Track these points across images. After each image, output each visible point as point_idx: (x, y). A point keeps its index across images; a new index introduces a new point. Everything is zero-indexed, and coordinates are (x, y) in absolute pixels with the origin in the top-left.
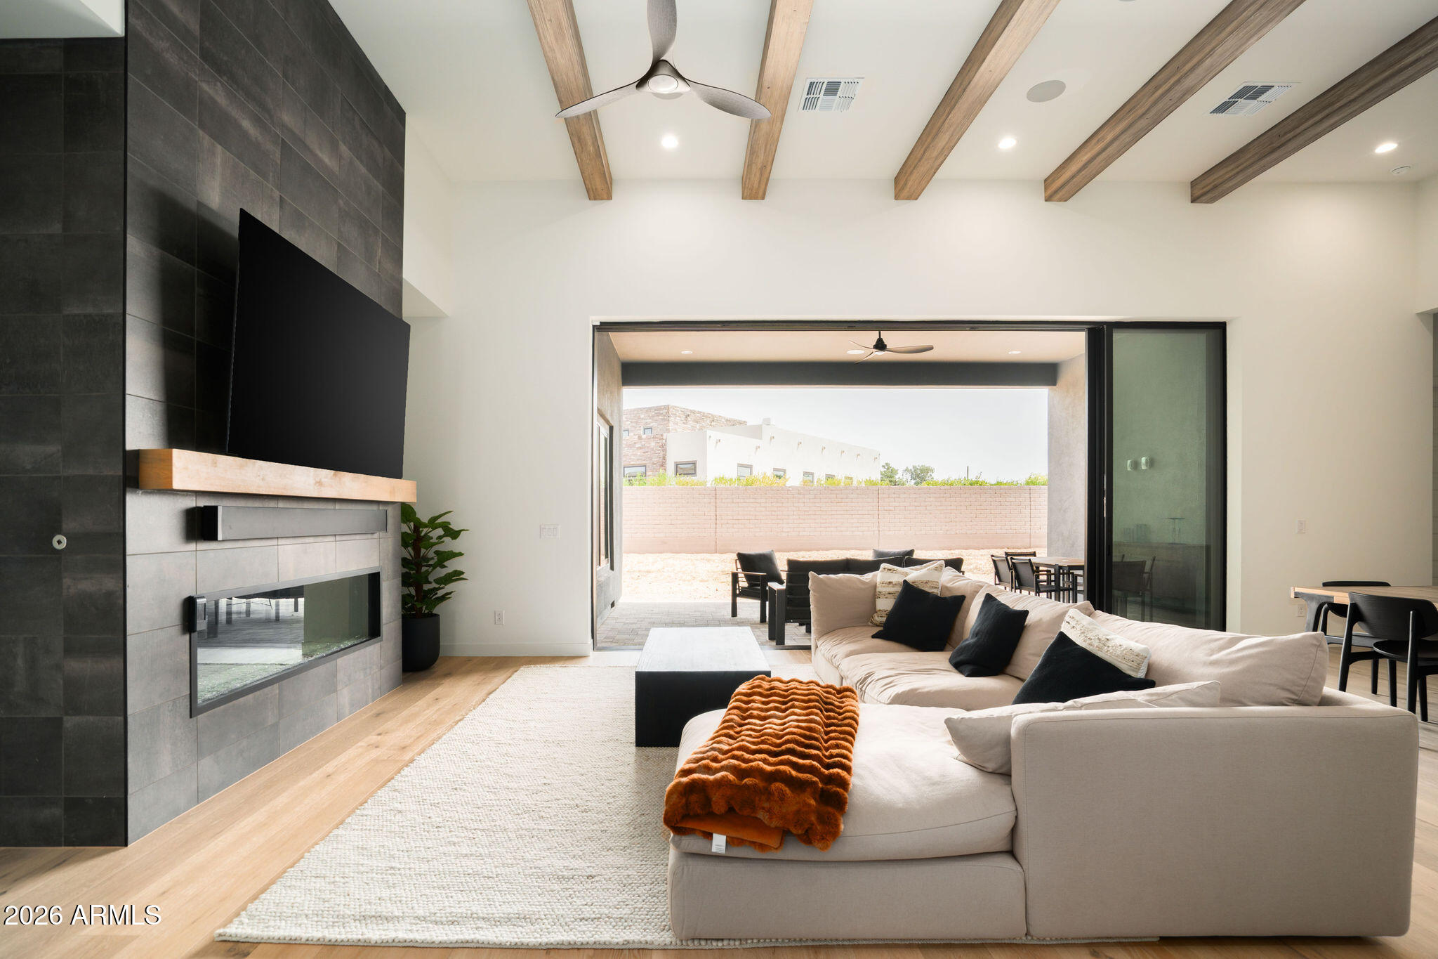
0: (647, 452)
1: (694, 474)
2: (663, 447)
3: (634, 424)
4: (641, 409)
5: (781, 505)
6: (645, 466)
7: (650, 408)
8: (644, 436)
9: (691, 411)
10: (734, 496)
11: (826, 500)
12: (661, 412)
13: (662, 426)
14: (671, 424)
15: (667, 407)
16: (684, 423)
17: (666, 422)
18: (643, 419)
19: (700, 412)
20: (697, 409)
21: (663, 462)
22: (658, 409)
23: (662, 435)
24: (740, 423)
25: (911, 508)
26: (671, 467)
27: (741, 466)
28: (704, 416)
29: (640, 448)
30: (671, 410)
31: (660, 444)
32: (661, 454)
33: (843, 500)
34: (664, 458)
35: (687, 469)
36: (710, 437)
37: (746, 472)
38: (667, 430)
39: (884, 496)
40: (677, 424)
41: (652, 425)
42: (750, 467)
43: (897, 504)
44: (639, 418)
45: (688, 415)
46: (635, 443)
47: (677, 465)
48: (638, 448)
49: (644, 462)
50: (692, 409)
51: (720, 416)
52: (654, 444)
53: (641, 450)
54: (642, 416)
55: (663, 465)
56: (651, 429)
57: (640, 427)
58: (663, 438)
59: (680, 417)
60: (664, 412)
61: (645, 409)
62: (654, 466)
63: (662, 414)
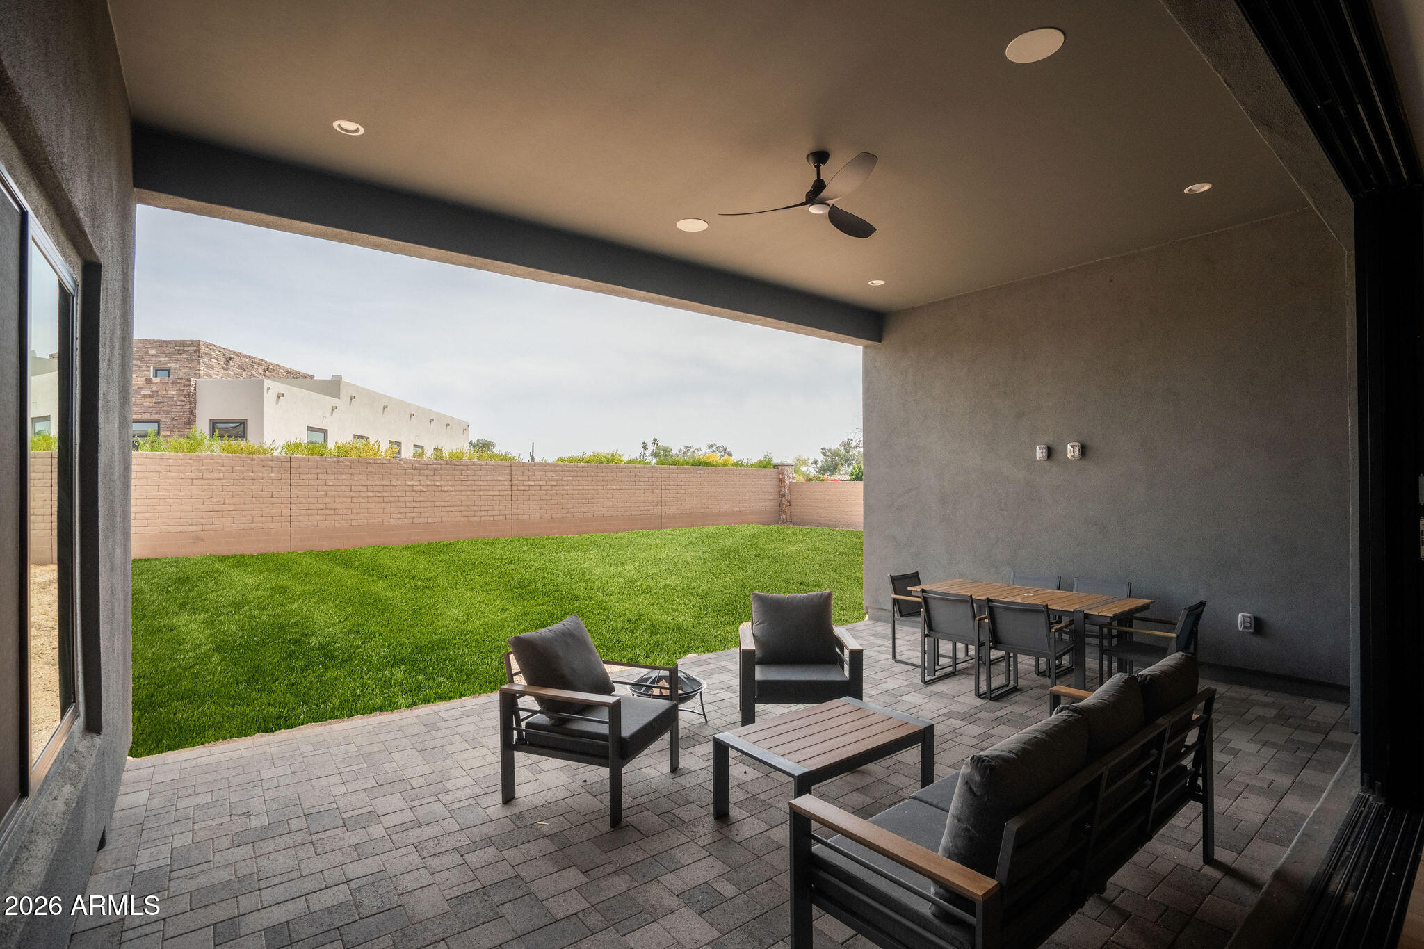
0: (162, 403)
1: (243, 436)
2: (191, 398)
3: (138, 362)
4: (150, 342)
5: (388, 483)
6: (160, 422)
7: (167, 342)
8: (156, 380)
9: (235, 353)
10: (319, 470)
11: (449, 477)
12: (186, 349)
13: (187, 369)
14: (202, 367)
15: (197, 344)
16: (223, 368)
17: (194, 364)
18: (153, 355)
19: (247, 356)
20: (244, 352)
21: (190, 418)
22: (182, 344)
23: (189, 380)
24: (305, 376)
25: (546, 488)
26: (203, 427)
27: (310, 429)
28: (255, 362)
29: (149, 396)
30: (203, 348)
31: (185, 392)
32: (187, 407)
33: (470, 478)
34: (192, 412)
35: (232, 429)
36: (268, 389)
37: (318, 438)
38: (195, 374)
39: (518, 473)
40: (212, 368)
41: (169, 365)
42: (325, 432)
43: (532, 483)
44: (147, 353)
45: (231, 359)
46: (139, 388)
47: (214, 424)
48: (144, 396)
49: (156, 417)
50: (236, 350)
51: (277, 365)
52: (174, 392)
53: (149, 400)
54: (153, 352)
55: (190, 421)
56: (169, 371)
57: (149, 367)
58: (189, 386)
59: (217, 360)
60: (191, 349)
61: (157, 341)
62: (174, 423)
63: (188, 351)
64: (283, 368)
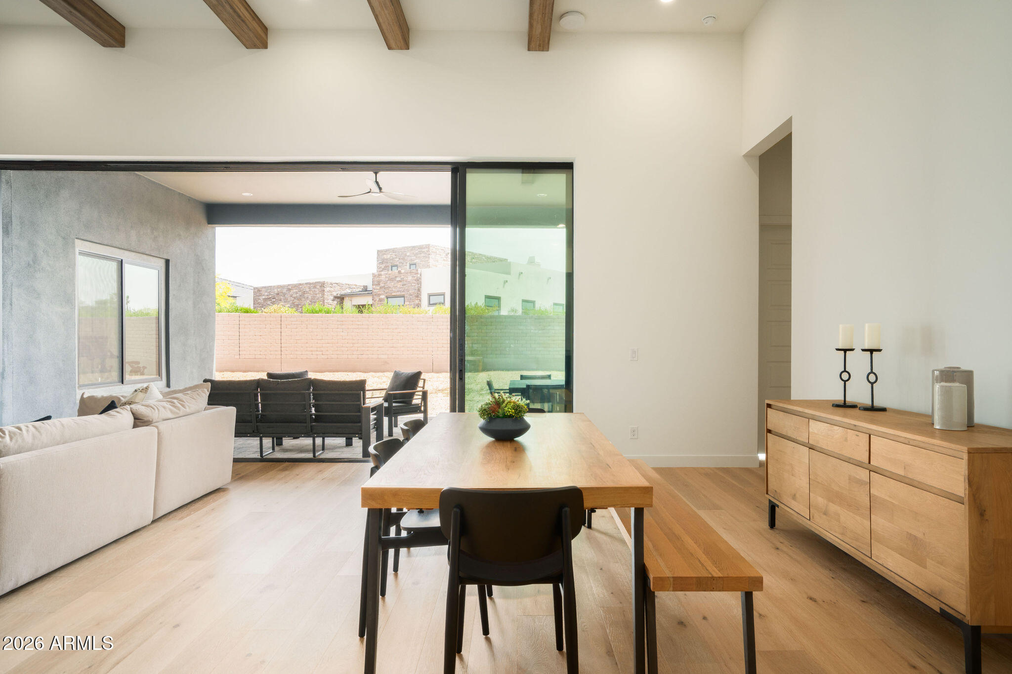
0: (404, 285)
2: (418, 281)
3: (402, 261)
4: (407, 248)
6: (404, 297)
7: (414, 247)
8: (403, 271)
12: (423, 250)
13: (423, 263)
14: (431, 261)
15: (428, 246)
16: (444, 260)
17: (427, 259)
18: (408, 256)
21: (418, 293)
22: (421, 247)
23: (418, 271)
26: (424, 299)
27: (524, 301)
29: (400, 281)
30: (431, 248)
31: (416, 278)
32: (417, 286)
34: (419, 290)
35: (437, 300)
37: (529, 307)
38: (422, 266)
40: (436, 261)
41: (416, 261)
42: (534, 302)
44: (405, 255)
46: (396, 277)
47: (430, 296)
48: (398, 282)
49: (403, 293)
51: (480, 254)
52: (411, 278)
53: (400, 283)
54: (408, 254)
55: (418, 296)
56: (415, 264)
57: (407, 263)
58: (417, 273)
59: (440, 255)
60: (425, 250)
61: (410, 247)
62: (411, 297)
63: (424, 252)
64: (485, 256)
